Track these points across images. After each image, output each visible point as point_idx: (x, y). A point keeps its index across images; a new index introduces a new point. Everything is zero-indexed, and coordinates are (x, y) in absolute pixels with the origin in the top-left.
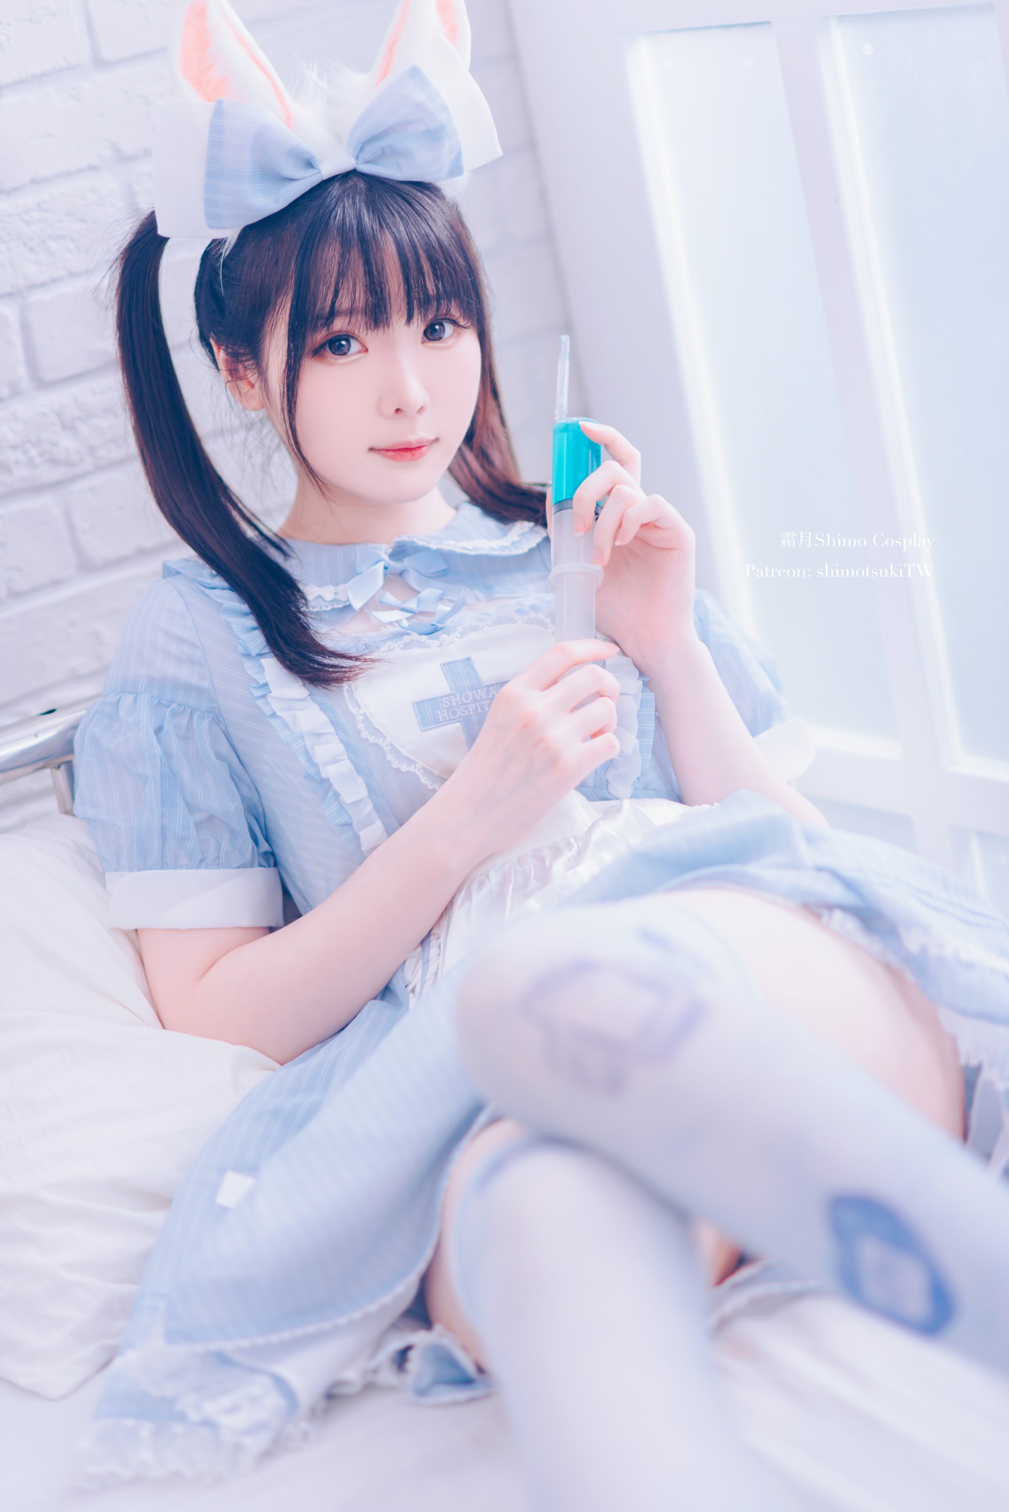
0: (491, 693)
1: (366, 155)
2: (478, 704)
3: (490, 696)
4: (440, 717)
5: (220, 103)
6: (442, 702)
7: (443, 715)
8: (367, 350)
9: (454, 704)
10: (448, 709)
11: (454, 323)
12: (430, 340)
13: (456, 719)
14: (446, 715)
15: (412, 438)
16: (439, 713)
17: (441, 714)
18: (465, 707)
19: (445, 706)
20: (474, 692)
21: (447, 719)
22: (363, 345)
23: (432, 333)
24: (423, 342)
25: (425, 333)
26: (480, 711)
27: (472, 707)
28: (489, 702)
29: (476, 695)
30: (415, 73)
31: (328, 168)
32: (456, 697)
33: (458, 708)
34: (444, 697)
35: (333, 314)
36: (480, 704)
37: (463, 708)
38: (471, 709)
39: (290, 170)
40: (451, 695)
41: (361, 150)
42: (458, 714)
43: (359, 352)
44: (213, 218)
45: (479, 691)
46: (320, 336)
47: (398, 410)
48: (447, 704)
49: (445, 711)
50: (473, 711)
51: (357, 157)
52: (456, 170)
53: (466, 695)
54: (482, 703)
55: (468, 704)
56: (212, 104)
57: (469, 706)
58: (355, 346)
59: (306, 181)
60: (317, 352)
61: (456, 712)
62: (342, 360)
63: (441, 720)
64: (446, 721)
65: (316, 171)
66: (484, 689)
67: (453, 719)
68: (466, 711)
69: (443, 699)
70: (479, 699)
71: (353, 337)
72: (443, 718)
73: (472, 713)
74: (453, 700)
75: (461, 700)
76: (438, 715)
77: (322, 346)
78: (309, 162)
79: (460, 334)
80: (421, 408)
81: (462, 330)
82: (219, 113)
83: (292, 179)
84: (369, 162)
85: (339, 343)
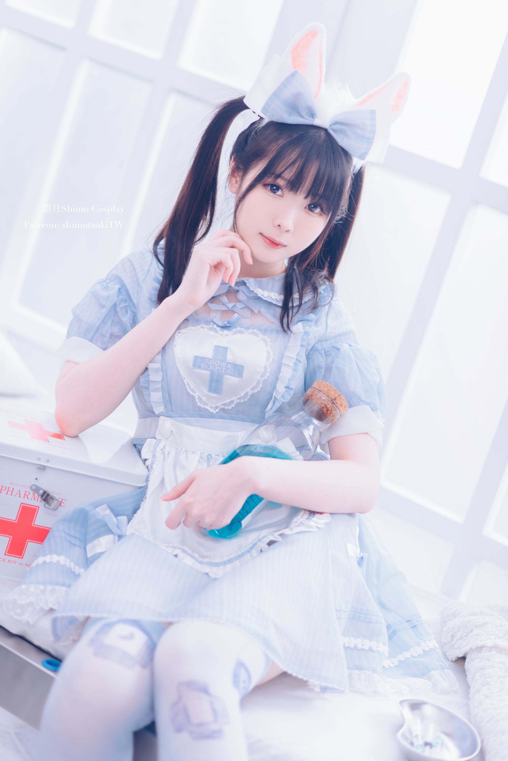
0: (228, 366)
1: (334, 127)
2: (220, 368)
3: (227, 367)
4: (202, 366)
5: (296, 72)
6: (206, 361)
7: (204, 366)
8: (283, 197)
9: (210, 364)
10: (207, 364)
12: (308, 209)
13: (208, 370)
14: (205, 366)
15: (278, 239)
16: (203, 364)
17: (203, 365)
18: (214, 366)
19: (206, 362)
20: (221, 362)
21: (205, 368)
22: (283, 194)
23: (311, 207)
24: (305, 208)
25: (307, 206)
26: (220, 371)
27: (217, 368)
28: (226, 369)
29: (221, 364)
30: (373, 112)
31: (317, 122)
32: (212, 361)
33: (211, 366)
34: (208, 359)
36: (221, 368)
37: (213, 367)
38: (216, 368)
39: (303, 113)
40: (211, 359)
41: (334, 124)
42: (210, 368)
43: (280, 196)
45: (223, 363)
46: (270, 180)
47: (279, 225)
48: (207, 362)
49: (205, 365)
50: (217, 369)
51: (330, 126)
52: (362, 157)
53: (217, 362)
54: (222, 368)
55: (216, 366)
56: (293, 70)
57: (216, 367)
58: (279, 193)
59: (306, 120)
60: (265, 185)
61: (210, 367)
62: (271, 194)
63: (202, 368)
64: (204, 369)
65: (312, 119)
66: (226, 363)
67: (207, 369)
68: (214, 369)
69: (207, 360)
70: (222, 366)
71: (281, 189)
72: (203, 367)
73: (216, 370)
74: (211, 362)
75: (214, 363)
76: (202, 365)
77: (268, 185)
78: (312, 115)
79: (321, 215)
80: (288, 231)
81: (323, 214)
82: (293, 75)
83: (302, 117)
84: (333, 130)
85: (275, 188)
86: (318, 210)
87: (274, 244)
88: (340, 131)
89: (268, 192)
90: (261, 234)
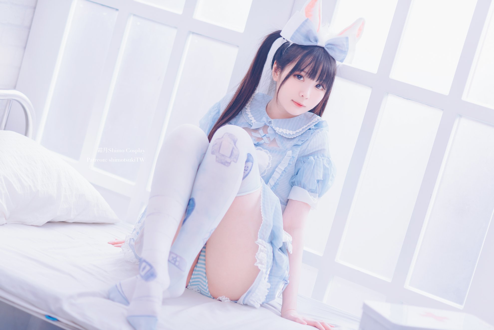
1: (328, 46)
5: (308, 19)
8: (304, 81)
11: (323, 87)
12: (317, 87)
15: (302, 103)
23: (317, 86)
24: (315, 87)
25: (316, 85)
30: (347, 38)
31: (319, 44)
35: (302, 70)
39: (312, 40)
41: (328, 45)
43: (302, 81)
44: (292, 38)
46: (297, 73)
47: (302, 96)
51: (326, 46)
52: (342, 61)
56: (306, 18)
58: (302, 79)
59: (314, 44)
60: (295, 76)
62: (298, 80)
65: (316, 43)
71: (303, 77)
77: (296, 75)
78: (316, 41)
79: (322, 90)
80: (307, 98)
81: (324, 89)
82: (306, 21)
83: (311, 42)
84: (327, 48)
85: (300, 77)
86: (321, 88)
87: (300, 105)
88: (331, 49)
89: (296, 79)
90: (292, 100)
